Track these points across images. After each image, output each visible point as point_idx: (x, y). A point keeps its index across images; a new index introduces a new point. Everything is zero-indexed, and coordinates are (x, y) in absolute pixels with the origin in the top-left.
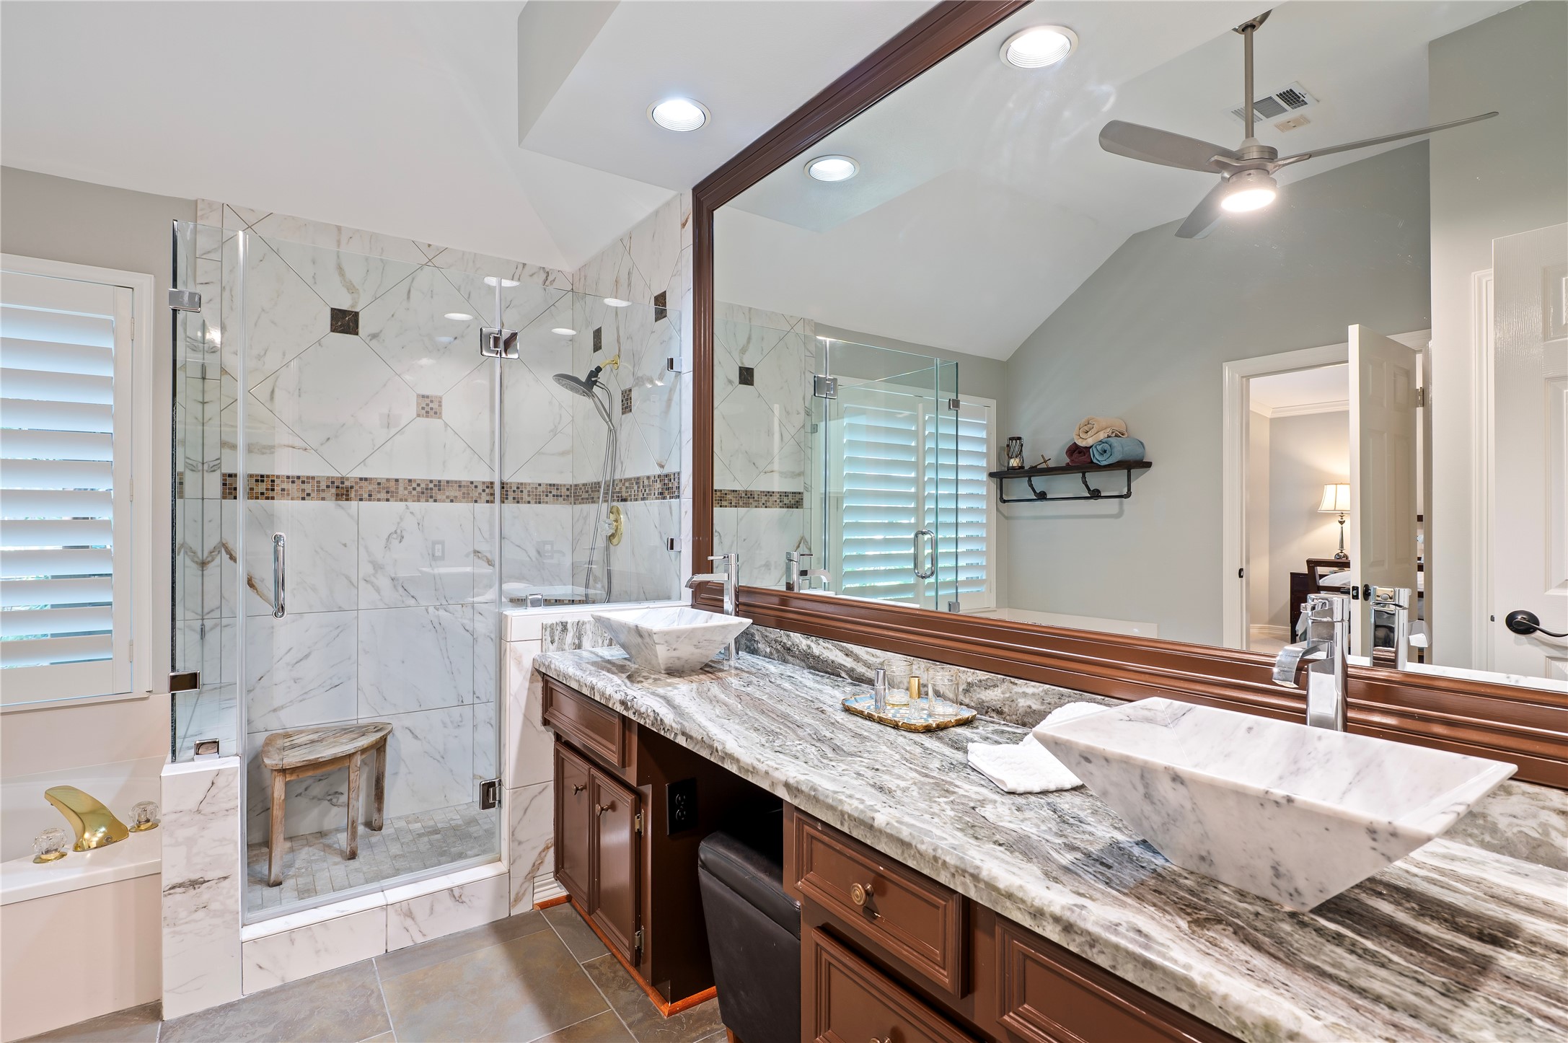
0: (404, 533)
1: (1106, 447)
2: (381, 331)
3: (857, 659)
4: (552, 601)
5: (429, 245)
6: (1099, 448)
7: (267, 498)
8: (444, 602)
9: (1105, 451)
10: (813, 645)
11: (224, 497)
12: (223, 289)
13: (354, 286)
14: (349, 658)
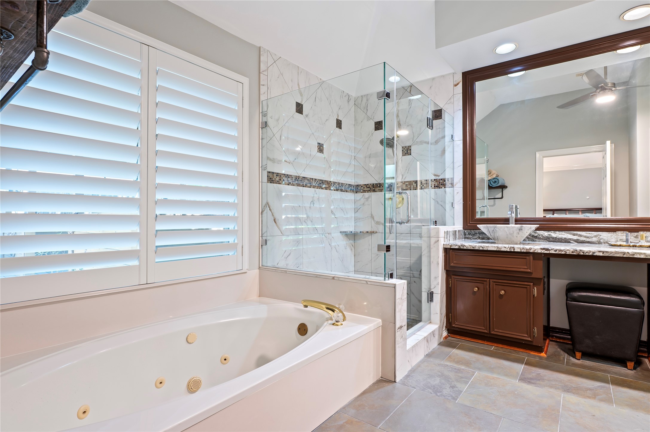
0: (314, 202)
1: (496, 180)
2: (309, 114)
3: (580, 236)
4: (364, 232)
5: (321, 79)
6: (493, 180)
7: (279, 183)
8: (324, 233)
9: (495, 182)
10: (552, 234)
11: (268, 182)
12: (268, 88)
13: (302, 93)
14: (301, 256)
